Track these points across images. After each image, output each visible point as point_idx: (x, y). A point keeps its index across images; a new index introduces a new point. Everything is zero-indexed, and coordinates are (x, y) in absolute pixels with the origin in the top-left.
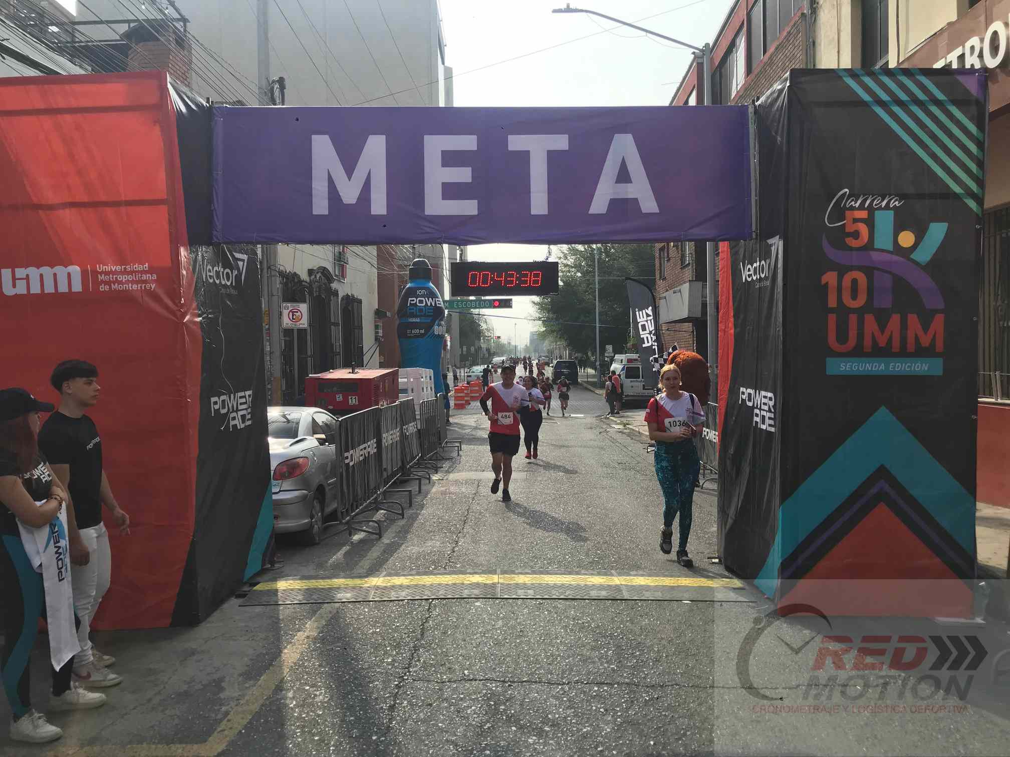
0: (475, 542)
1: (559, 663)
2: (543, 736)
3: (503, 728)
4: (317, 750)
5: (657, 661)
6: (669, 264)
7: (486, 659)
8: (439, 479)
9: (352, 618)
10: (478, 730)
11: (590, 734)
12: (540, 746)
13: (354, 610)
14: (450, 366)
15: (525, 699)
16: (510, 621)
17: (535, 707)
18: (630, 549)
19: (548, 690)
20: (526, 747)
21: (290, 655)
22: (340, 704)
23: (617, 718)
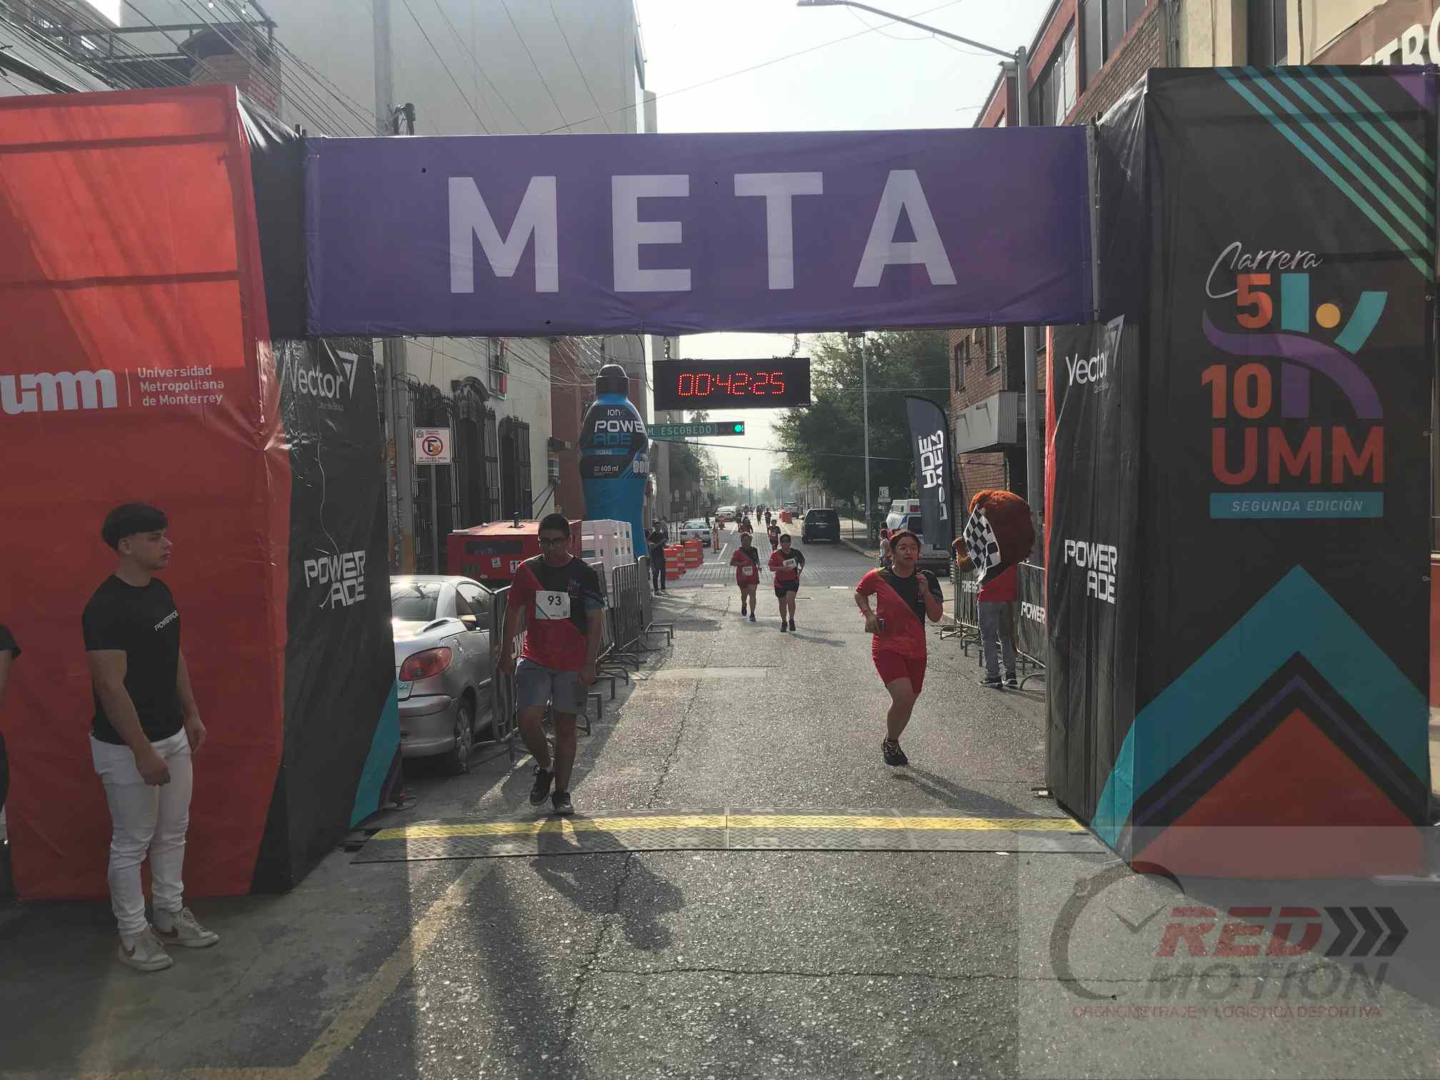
0: (693, 768)
1: (816, 944)
2: (793, 1053)
3: (734, 1042)
4: (459, 1075)
5: (961, 940)
6: (969, 368)
7: (709, 940)
8: (642, 679)
9: (514, 879)
10: (697, 1044)
11: (864, 1050)
12: (789, 1068)
13: (516, 868)
15: (766, 997)
16: (744, 883)
17: (781, 1009)
19: (801, 984)
20: (769, 1070)
21: (422, 936)
22: (495, 1006)
23: (902, 1026)
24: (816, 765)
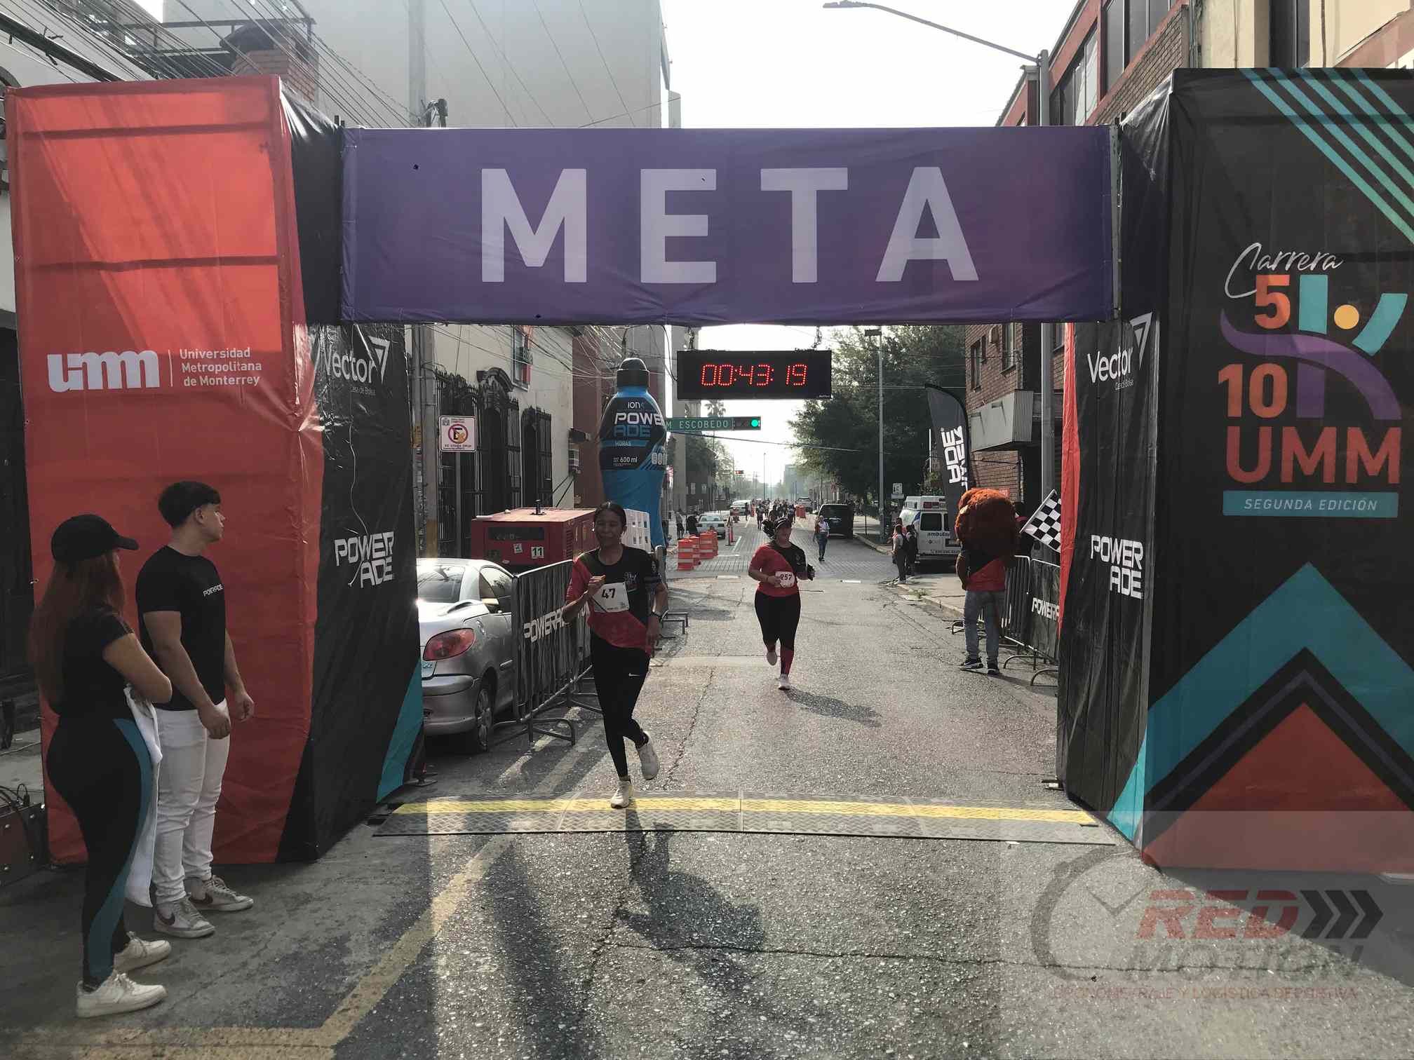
0: (708, 753)
1: (828, 925)
2: (805, 1030)
3: (748, 1018)
4: (479, 1042)
5: (971, 926)
6: (986, 367)
8: (658, 666)
9: (533, 855)
10: (711, 1019)
11: (875, 1029)
13: (534, 845)
14: (672, 511)
15: (779, 975)
16: (757, 865)
17: (794, 987)
18: (930, 768)
19: (813, 963)
20: (781, 1046)
21: (443, 907)
22: (512, 977)
23: (913, 1007)
24: (828, 752)
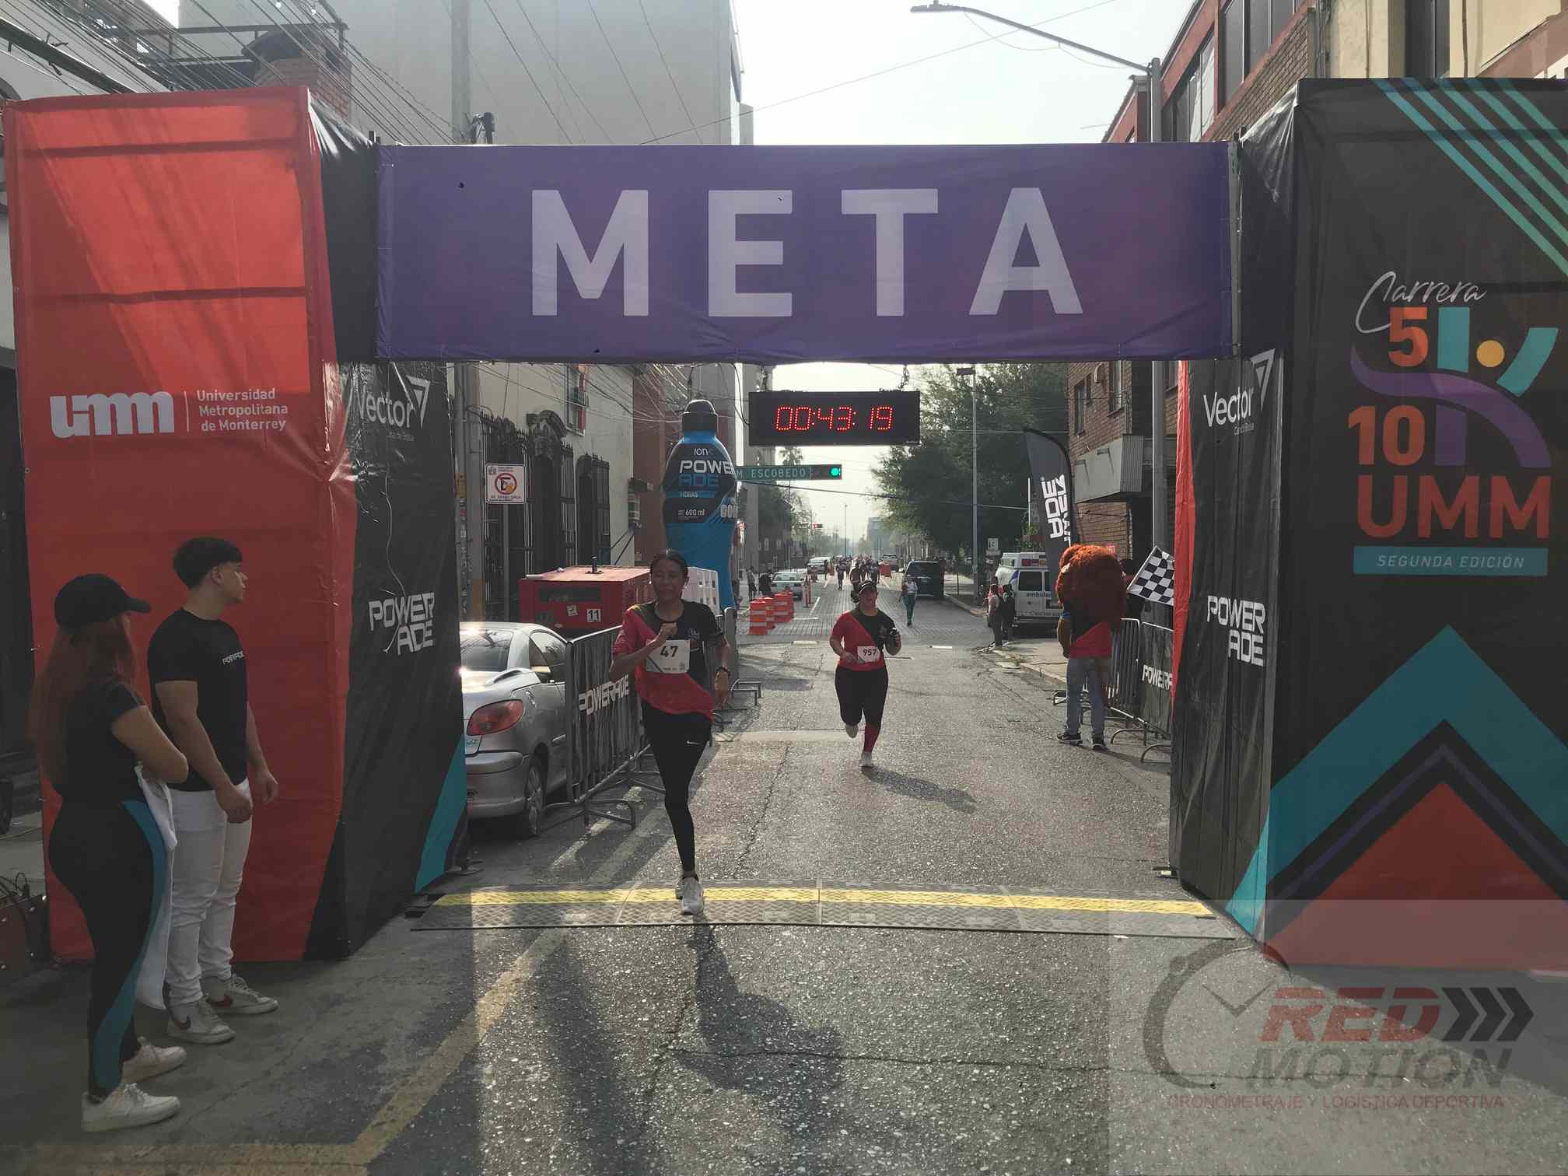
0: (782, 837)
1: (916, 1029)
2: (891, 1145)
3: (826, 1132)
4: (528, 1159)
5: (1075, 1029)
6: (1090, 409)
7: (799, 1021)
8: (727, 741)
9: (588, 951)
10: (787, 1133)
11: (968, 1144)
13: (590, 940)
15: (862, 1085)
16: (837, 962)
17: (878, 1098)
18: (1029, 854)
19: (899, 1071)
20: (864, 1163)
21: (488, 1009)
22: (566, 1087)
23: (1011, 1120)
24: (917, 837)
